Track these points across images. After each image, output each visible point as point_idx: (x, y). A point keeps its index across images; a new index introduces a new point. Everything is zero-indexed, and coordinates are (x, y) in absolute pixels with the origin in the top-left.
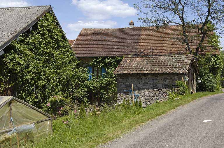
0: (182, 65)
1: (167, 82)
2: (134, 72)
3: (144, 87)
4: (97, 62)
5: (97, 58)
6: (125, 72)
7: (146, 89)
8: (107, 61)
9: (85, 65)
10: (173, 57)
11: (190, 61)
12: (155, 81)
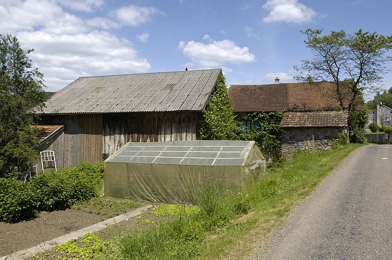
0: (340, 119)
1: (328, 134)
2: (298, 126)
3: (307, 138)
4: (252, 117)
5: (252, 113)
6: (290, 126)
7: (309, 140)
8: (261, 115)
9: (239, 119)
10: (331, 113)
11: (347, 116)
12: (317, 133)
